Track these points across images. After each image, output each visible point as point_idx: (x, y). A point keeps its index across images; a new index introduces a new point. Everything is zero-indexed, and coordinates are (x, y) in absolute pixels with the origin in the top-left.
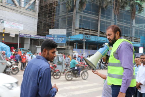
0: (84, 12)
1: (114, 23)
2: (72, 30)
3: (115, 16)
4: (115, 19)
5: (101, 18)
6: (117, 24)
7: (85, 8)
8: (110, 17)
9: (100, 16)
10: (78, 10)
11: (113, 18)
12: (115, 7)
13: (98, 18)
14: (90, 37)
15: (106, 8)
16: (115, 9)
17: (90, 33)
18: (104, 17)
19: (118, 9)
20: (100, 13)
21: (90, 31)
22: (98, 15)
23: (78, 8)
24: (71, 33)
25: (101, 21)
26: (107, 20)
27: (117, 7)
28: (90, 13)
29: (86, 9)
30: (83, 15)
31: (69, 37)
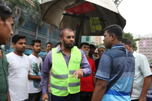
0: (23, 28)
1: (49, 39)
2: (10, 44)
3: (50, 34)
4: (50, 36)
5: (38, 35)
6: (52, 41)
7: (24, 24)
8: (46, 34)
9: (37, 33)
10: (17, 26)
11: (48, 35)
12: (50, 27)
13: (36, 34)
14: (28, 51)
15: (43, 27)
16: (50, 28)
17: (28, 47)
18: (41, 34)
19: (53, 28)
20: (37, 30)
21: (28, 45)
22: (35, 32)
23: (17, 24)
24: (10, 46)
25: (38, 37)
26: (43, 36)
27: (52, 27)
28: (28, 29)
29: (24, 26)
30: (22, 31)
31: (7, 50)
